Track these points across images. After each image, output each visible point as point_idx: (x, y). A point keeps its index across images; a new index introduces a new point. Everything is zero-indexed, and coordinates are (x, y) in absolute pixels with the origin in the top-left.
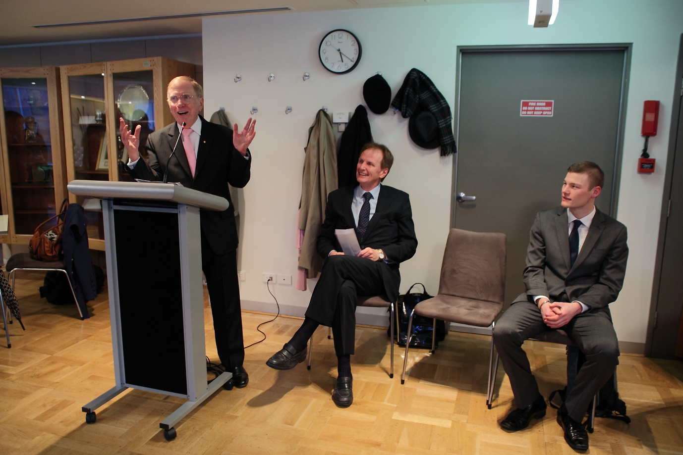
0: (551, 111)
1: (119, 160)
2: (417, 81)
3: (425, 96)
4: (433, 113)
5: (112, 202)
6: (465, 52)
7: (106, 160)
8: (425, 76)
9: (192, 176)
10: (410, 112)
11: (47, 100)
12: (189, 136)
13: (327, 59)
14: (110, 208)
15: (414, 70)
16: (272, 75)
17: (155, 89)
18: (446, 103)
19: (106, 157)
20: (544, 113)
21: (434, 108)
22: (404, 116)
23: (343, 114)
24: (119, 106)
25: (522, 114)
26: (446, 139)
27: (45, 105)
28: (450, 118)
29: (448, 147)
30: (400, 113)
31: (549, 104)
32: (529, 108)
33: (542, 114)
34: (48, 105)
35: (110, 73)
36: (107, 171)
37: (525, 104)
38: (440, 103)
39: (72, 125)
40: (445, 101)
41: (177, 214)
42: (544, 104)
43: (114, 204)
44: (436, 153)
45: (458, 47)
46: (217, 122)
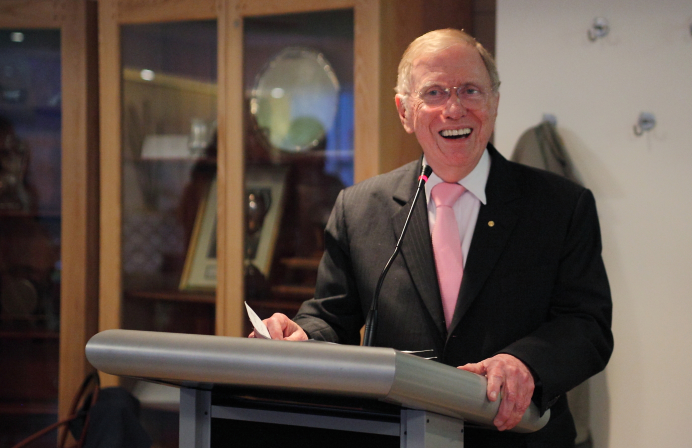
1: (247, 262)
5: (208, 395)
7: (212, 262)
9: (444, 325)
11: (57, 89)
12: (451, 207)
14: (200, 413)
17: (359, 62)
19: (213, 253)
24: (254, 108)
27: (53, 102)
34: (59, 103)
36: (212, 292)
39: (123, 161)
41: (397, 439)
43: (214, 403)
46: (533, 160)
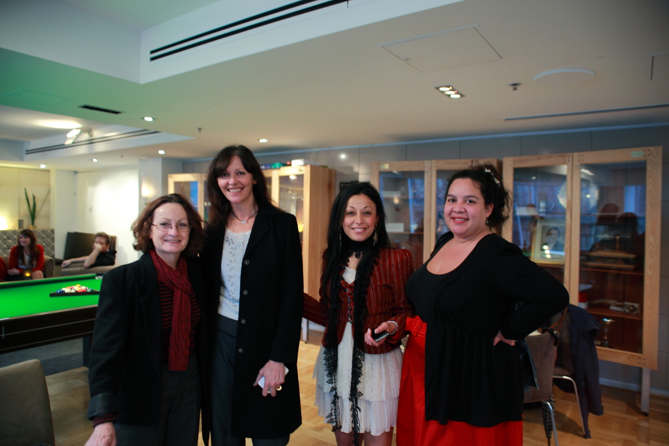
35: (577, 164)
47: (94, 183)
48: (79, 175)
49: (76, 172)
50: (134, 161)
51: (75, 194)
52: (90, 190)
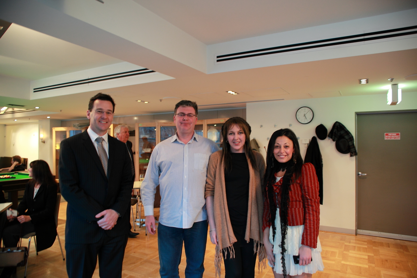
0: (399, 137)
2: (339, 126)
3: (342, 132)
4: (347, 139)
6: (358, 114)
8: (342, 124)
10: (336, 139)
13: (299, 118)
15: (337, 122)
16: (276, 125)
18: (352, 135)
20: (396, 138)
21: (347, 137)
22: (334, 140)
23: (306, 140)
25: (386, 139)
26: (352, 150)
28: (354, 141)
29: (354, 153)
30: (332, 139)
31: (398, 134)
32: (389, 136)
33: (395, 139)
35: (206, 124)
37: (387, 135)
38: (349, 135)
40: (351, 134)
42: (395, 134)
44: (348, 155)
45: (355, 112)
47: (16, 131)
48: (7, 127)
49: (5, 125)
50: (37, 121)
51: (5, 137)
52: (13, 134)
